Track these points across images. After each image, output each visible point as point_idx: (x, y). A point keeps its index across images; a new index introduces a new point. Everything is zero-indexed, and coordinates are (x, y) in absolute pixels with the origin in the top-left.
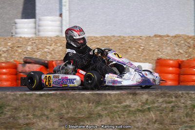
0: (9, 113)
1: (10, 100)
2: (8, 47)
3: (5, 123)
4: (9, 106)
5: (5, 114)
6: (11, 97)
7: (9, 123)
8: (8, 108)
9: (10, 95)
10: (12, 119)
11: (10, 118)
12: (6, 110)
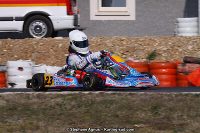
0: (164, 114)
1: (165, 100)
2: (168, 46)
3: (158, 123)
4: (164, 106)
5: (160, 115)
6: (166, 98)
7: (163, 123)
8: (163, 108)
9: (165, 95)
10: (166, 120)
11: (164, 119)
12: (161, 110)
